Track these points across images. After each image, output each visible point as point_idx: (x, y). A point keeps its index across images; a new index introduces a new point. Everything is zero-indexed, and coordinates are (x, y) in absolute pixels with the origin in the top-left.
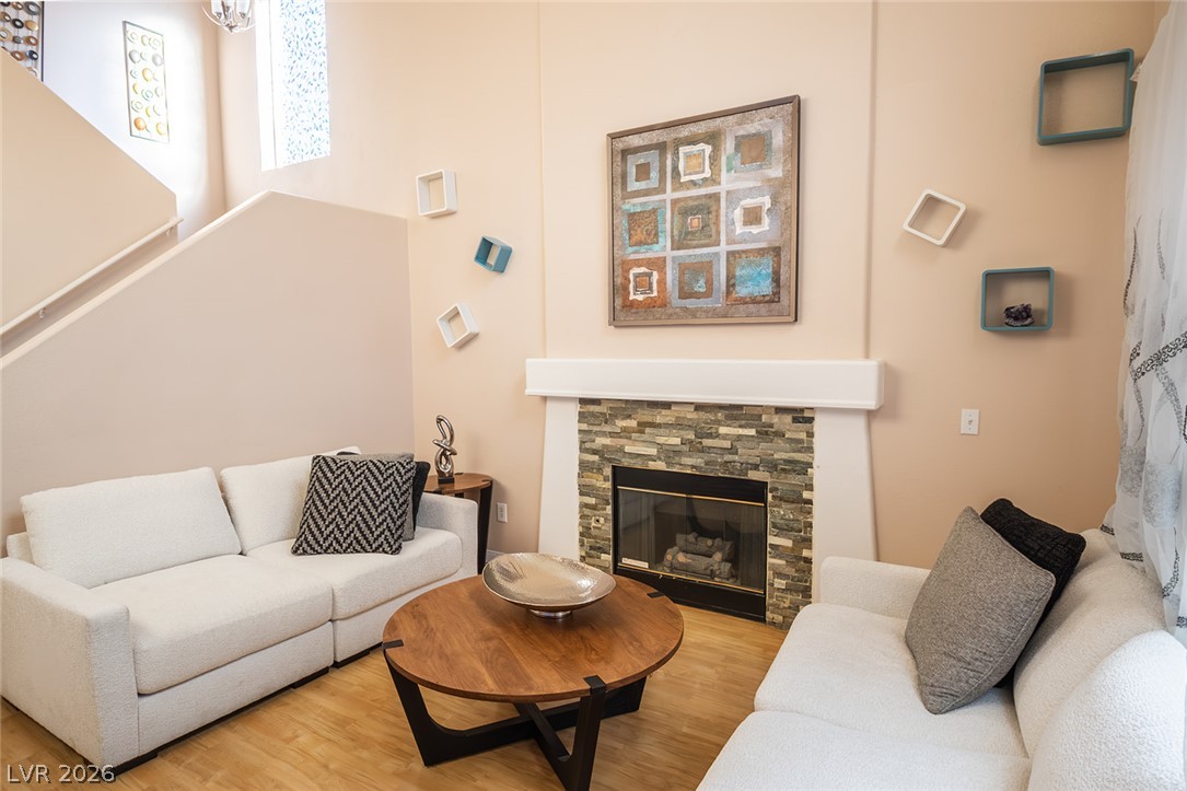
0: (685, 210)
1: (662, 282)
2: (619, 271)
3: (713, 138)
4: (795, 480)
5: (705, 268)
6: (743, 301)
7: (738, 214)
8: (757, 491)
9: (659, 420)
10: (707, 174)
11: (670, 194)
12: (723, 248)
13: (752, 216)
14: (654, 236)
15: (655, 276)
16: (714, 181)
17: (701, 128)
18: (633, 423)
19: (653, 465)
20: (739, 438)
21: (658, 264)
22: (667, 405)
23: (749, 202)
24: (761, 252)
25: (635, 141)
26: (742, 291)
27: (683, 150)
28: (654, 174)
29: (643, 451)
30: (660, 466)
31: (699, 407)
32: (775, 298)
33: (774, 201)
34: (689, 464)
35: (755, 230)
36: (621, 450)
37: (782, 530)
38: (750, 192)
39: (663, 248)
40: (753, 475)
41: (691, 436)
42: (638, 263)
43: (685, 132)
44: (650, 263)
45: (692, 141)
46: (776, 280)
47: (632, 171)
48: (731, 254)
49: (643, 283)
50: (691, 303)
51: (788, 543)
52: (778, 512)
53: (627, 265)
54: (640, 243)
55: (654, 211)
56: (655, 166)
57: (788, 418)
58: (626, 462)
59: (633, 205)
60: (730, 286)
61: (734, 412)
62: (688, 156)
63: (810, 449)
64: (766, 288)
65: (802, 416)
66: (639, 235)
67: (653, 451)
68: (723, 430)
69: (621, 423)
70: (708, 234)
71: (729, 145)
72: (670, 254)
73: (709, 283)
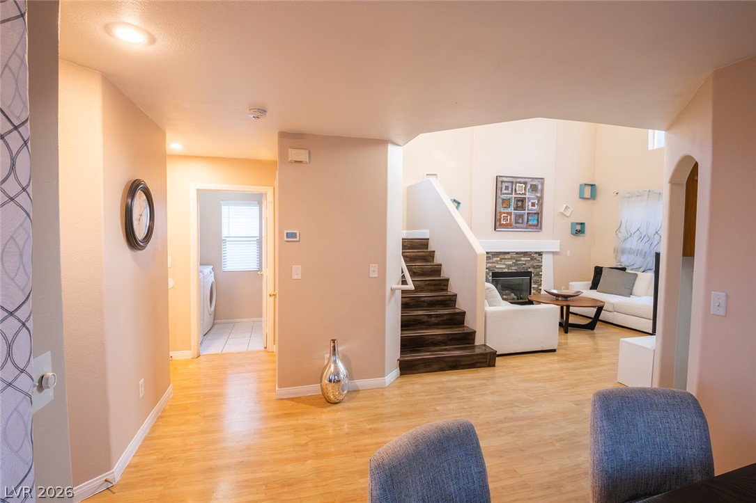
0: (518, 200)
1: (510, 219)
2: (498, 214)
3: (525, 183)
4: (538, 270)
5: (521, 216)
6: (530, 225)
7: (530, 203)
8: (529, 274)
9: (506, 257)
10: (523, 192)
11: (514, 196)
12: (526, 211)
13: (533, 205)
14: (509, 206)
15: (509, 217)
16: (525, 194)
17: (522, 180)
18: (498, 259)
19: (505, 270)
20: (526, 261)
21: (510, 214)
22: (508, 253)
23: (532, 201)
24: (535, 214)
25: (505, 179)
26: (530, 223)
27: (518, 184)
28: (510, 189)
29: (501, 267)
30: (506, 270)
31: (517, 253)
32: (537, 225)
33: (538, 201)
34: (514, 269)
35: (534, 208)
36: (495, 267)
37: (535, 283)
38: (533, 199)
39: (511, 210)
40: (529, 270)
41: (514, 261)
42: (504, 213)
43: (518, 180)
44: (507, 213)
45: (520, 183)
46: (538, 221)
47: (504, 188)
48: (528, 213)
49: (505, 218)
50: (518, 225)
51: (536, 286)
52: (534, 279)
53: (501, 213)
54: (505, 207)
55: (509, 199)
56: (510, 187)
57: (537, 255)
58: (497, 270)
59: (504, 197)
60: (528, 221)
61: (525, 254)
62: (519, 186)
63: (541, 262)
64: (535, 222)
65: (540, 254)
66: (505, 205)
67: (504, 266)
68: (522, 259)
69: (495, 259)
70: (523, 208)
71: (529, 186)
72: (513, 211)
73: (522, 219)
